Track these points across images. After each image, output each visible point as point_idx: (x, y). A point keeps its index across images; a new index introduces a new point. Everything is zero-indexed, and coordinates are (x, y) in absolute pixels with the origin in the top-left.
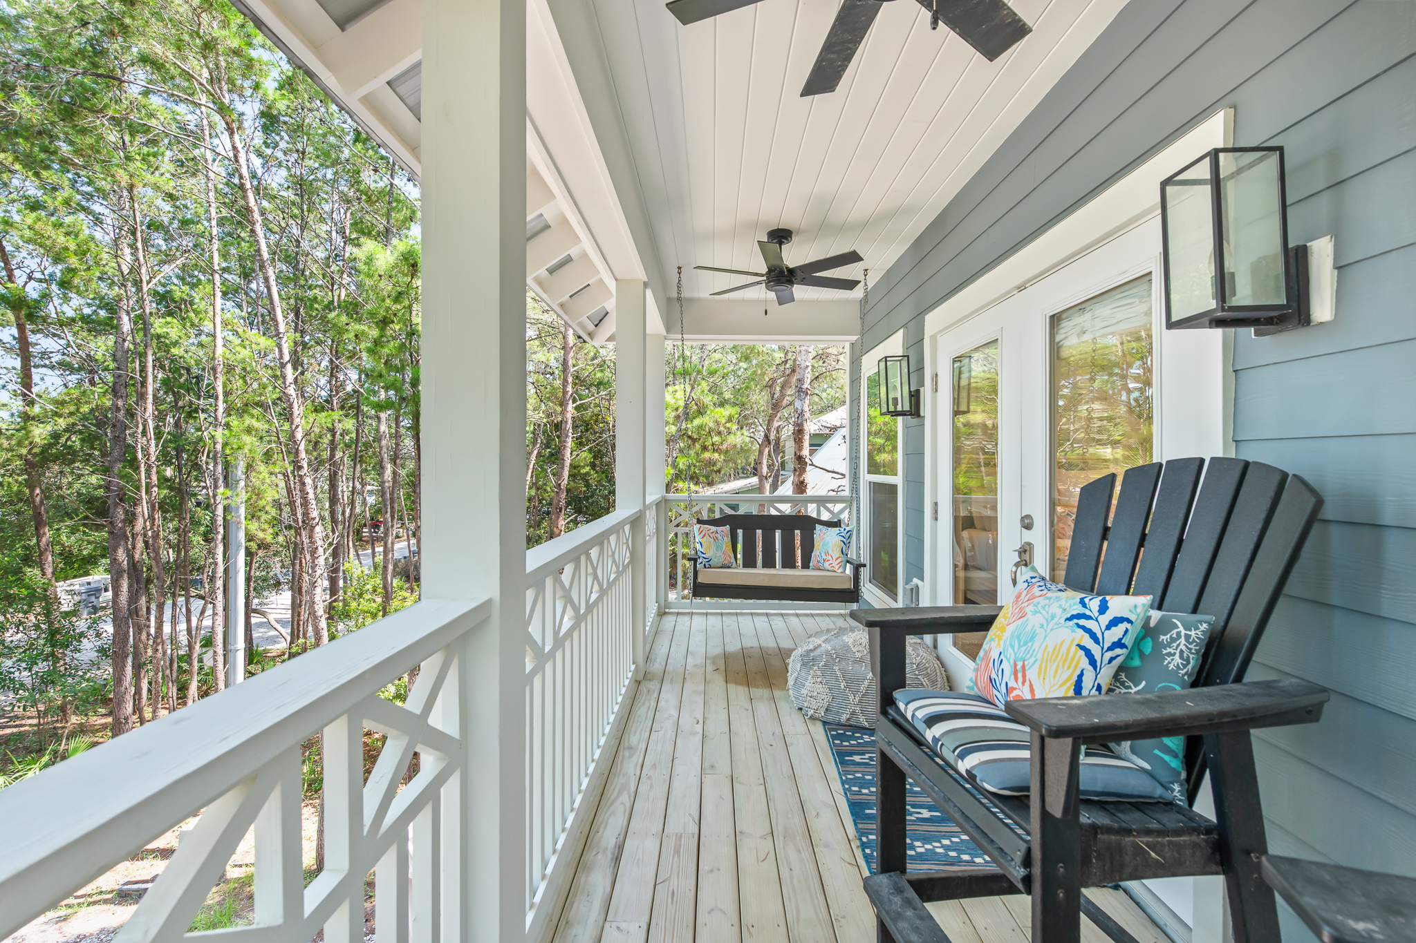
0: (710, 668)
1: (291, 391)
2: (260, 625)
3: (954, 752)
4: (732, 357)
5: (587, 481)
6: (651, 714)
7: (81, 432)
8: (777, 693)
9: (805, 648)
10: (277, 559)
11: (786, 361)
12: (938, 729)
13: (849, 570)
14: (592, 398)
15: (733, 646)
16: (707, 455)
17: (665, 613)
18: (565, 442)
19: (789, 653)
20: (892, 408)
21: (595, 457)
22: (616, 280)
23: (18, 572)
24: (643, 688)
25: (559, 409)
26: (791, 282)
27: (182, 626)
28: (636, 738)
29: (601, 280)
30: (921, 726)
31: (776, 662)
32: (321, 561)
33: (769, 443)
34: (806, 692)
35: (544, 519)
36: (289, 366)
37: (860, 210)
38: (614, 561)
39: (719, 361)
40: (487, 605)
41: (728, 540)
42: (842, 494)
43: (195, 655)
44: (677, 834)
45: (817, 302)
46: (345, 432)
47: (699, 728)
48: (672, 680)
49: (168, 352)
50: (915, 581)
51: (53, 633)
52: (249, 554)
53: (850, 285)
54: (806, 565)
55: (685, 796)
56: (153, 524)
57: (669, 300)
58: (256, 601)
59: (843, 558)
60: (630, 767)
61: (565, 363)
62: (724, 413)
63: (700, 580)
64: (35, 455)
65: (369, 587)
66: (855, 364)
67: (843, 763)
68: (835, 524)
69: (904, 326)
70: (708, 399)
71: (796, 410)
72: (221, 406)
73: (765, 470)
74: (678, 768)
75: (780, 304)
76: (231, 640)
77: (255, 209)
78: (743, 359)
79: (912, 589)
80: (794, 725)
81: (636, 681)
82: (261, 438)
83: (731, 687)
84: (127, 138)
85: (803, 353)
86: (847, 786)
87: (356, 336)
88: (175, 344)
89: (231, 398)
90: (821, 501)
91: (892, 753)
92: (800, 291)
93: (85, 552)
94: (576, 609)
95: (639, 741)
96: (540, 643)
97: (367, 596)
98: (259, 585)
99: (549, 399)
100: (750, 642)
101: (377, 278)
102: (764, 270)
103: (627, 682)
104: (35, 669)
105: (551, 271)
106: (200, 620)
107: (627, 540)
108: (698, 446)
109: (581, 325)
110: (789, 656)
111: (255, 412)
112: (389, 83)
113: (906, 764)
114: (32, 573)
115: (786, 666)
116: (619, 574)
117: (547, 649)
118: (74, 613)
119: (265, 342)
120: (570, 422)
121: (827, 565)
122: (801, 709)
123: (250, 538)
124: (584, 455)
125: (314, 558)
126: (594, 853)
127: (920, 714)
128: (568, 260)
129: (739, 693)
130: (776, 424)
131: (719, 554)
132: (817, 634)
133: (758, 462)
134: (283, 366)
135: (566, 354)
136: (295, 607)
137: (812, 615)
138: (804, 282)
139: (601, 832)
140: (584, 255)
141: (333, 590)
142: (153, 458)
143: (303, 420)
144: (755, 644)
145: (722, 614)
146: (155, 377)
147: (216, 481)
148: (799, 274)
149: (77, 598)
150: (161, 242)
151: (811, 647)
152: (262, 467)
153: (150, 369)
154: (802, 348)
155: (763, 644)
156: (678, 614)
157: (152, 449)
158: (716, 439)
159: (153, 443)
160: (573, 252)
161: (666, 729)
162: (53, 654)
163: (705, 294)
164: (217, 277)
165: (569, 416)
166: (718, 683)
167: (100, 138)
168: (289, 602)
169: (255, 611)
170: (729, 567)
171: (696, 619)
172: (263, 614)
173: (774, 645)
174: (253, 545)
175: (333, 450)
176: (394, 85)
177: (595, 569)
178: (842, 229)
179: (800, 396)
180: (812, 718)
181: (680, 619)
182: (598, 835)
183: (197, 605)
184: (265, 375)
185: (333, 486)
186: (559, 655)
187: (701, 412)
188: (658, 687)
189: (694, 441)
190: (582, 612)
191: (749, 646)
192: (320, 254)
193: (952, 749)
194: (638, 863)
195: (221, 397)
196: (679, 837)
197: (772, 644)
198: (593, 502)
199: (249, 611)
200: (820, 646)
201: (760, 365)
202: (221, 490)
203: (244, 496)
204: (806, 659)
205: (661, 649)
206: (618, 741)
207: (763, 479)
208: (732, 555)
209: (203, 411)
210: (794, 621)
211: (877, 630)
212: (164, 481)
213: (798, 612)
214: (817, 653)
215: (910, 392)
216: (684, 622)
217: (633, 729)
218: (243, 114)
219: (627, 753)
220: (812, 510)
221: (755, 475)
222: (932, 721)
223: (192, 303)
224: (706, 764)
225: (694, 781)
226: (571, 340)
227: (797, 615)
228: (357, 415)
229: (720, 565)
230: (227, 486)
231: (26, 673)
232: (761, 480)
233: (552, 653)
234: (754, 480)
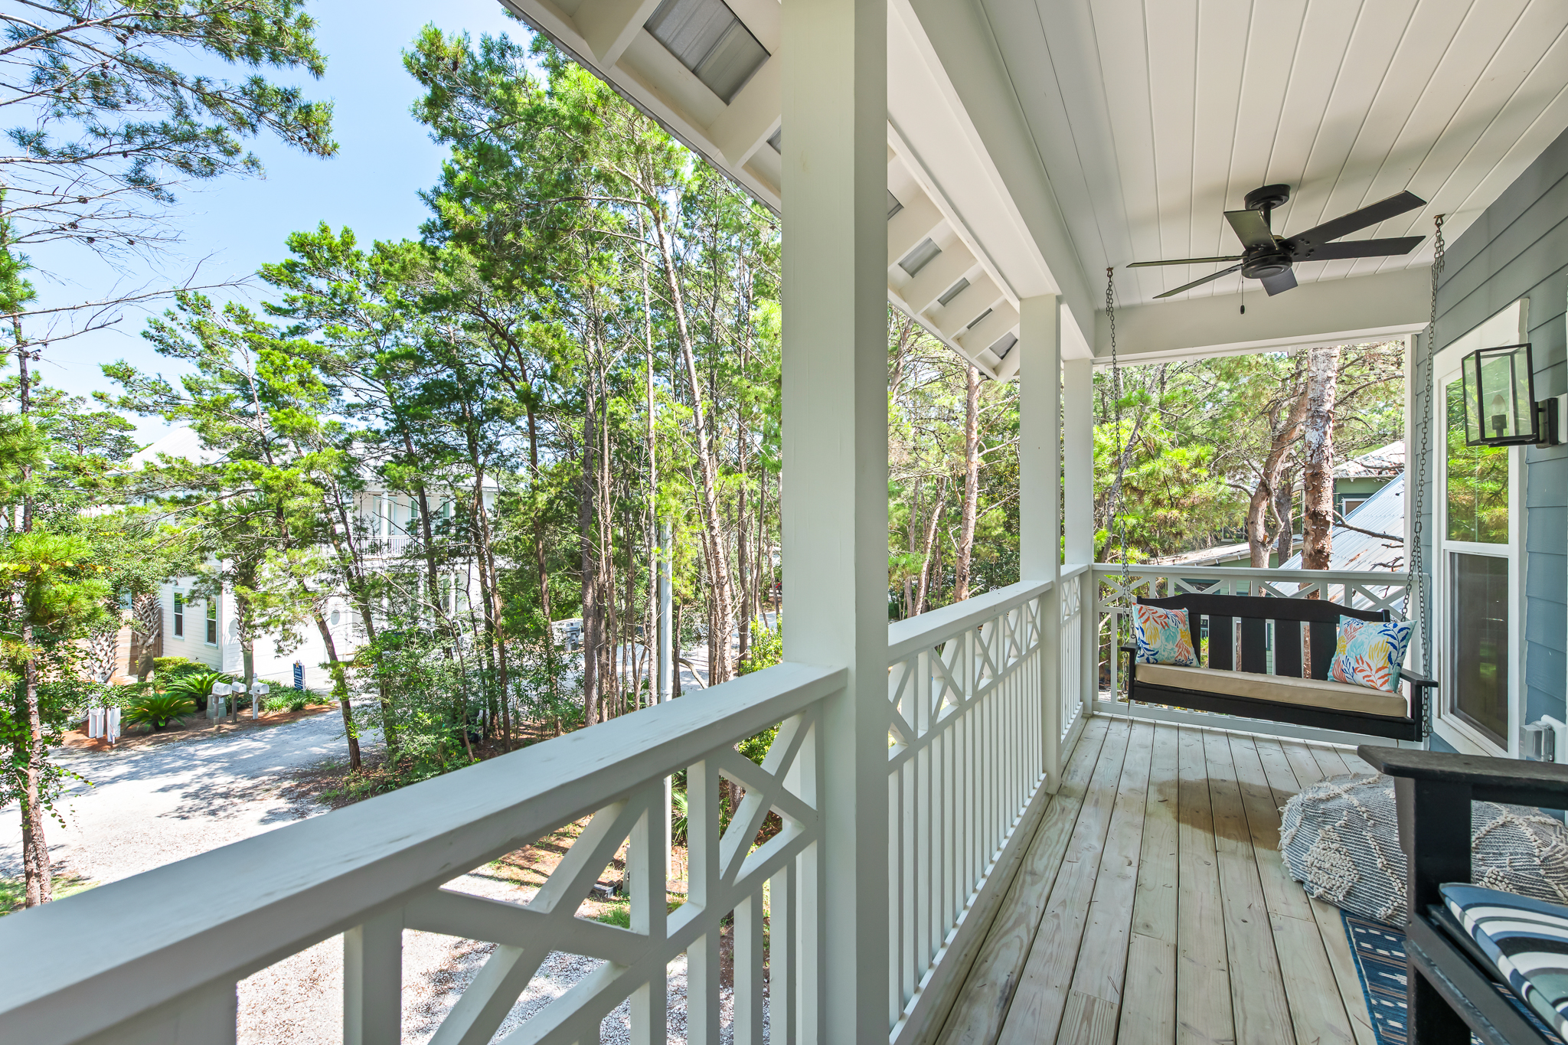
0: (1154, 796)
1: (705, 456)
2: (686, 674)
3: (1555, 1004)
4: (1206, 376)
5: (1000, 545)
6: (1064, 838)
7: (565, 498)
8: (1261, 852)
9: (1310, 795)
10: (699, 614)
11: (1299, 374)
12: (1525, 962)
13: (1406, 688)
14: (1002, 443)
15: (1194, 774)
16: (1161, 512)
17: (1093, 716)
18: (969, 498)
19: (1284, 798)
20: (1491, 434)
21: (1010, 516)
22: (1020, 299)
23: (530, 611)
24: (1057, 804)
25: (963, 459)
26: (1287, 261)
27: (630, 668)
28: (1043, 861)
29: (1006, 302)
30: (1492, 950)
31: (1263, 808)
32: (730, 618)
33: (1269, 494)
34: (1310, 859)
35: (949, 588)
36: (703, 432)
37: (1421, 125)
38: (1014, 642)
39: (1189, 383)
40: (842, 674)
41: (1184, 629)
42: (1398, 570)
43: (638, 695)
44: (1088, 997)
45: (1345, 280)
46: (752, 492)
47: (1132, 871)
48: (1097, 802)
49: (618, 427)
50: (1547, 720)
51: (550, 662)
52: (676, 608)
53: (1404, 245)
54: (1320, 671)
55: (1103, 952)
56: (609, 577)
57: (1097, 312)
58: (682, 652)
59: (1392, 670)
60: (1031, 895)
61: (968, 404)
62: (1187, 455)
63: (1139, 678)
64: (539, 517)
65: (771, 648)
66: (1423, 368)
67: (1374, 979)
68: (1383, 616)
69: (1525, 295)
70: (1162, 438)
71: (1309, 445)
72: (654, 474)
73: (1261, 532)
74: (1097, 915)
75: (1271, 294)
76: (662, 685)
77: (676, 288)
78: (1224, 377)
79: (1538, 734)
80: (1288, 904)
81: (1047, 794)
82: (684, 501)
83: (1186, 829)
84: (590, 247)
85: (1321, 359)
86: (1378, 1016)
87: (756, 398)
88: (623, 420)
89: (661, 465)
90: (1353, 581)
91: (1438, 978)
92: (1302, 270)
93: (570, 598)
94: (959, 694)
95: (1046, 868)
96: (911, 725)
97: (769, 657)
98: (685, 635)
99: (952, 449)
100: (1221, 772)
101: (772, 337)
102: (1240, 250)
103: (1033, 793)
104: (540, 690)
105: (944, 302)
106: (641, 664)
107: (1034, 618)
108: (1147, 500)
109: (983, 359)
110: (1284, 803)
111: (679, 477)
112: (770, 142)
113: (1459, 1001)
114: (538, 612)
115: (1280, 814)
116: (1021, 659)
117: (921, 734)
118: (562, 648)
119: (686, 411)
120: (975, 474)
121: (1359, 677)
122: (1301, 883)
123: (676, 593)
124: (994, 514)
125: (724, 616)
126: (980, 983)
127: (1490, 929)
128: (964, 285)
129: (1196, 840)
130: (1280, 466)
131: (1170, 646)
132: (1336, 778)
133: (1250, 521)
134: (698, 432)
135: (970, 395)
136: (712, 659)
137: (1336, 750)
138: (1312, 255)
139: (990, 960)
140: (984, 276)
141: (742, 647)
142: (609, 520)
143: (715, 481)
144: (1230, 776)
145: (1178, 728)
146: (610, 449)
147: (651, 539)
148: (1302, 247)
149: (565, 635)
150: (613, 332)
151: (1322, 795)
152: (684, 528)
153: (606, 443)
154: (1319, 352)
155: (1244, 778)
156: (1112, 719)
157: (608, 512)
158: (1175, 490)
159: (609, 506)
160: (969, 274)
161: (1083, 862)
162: (549, 680)
163: (1148, 298)
164: (650, 356)
165: (974, 467)
166: (1164, 821)
167: (571, 251)
168: (707, 655)
169: (683, 661)
170: (1186, 665)
171: (1138, 731)
172: (688, 664)
173: (1264, 783)
174: (679, 601)
175: (741, 510)
176: (775, 143)
177: (985, 650)
178: (1384, 162)
179: (1314, 423)
180: (1320, 899)
181: (1114, 726)
182: (986, 965)
183: (639, 649)
184: (686, 441)
185: (742, 546)
186: (936, 743)
187: (1153, 452)
188: (1077, 806)
189: (1141, 494)
190: (967, 698)
191: (1219, 777)
192: (729, 321)
193: (1552, 999)
194: (1033, 1013)
195: (654, 464)
196: (1091, 1001)
197: (1258, 781)
198: (1008, 571)
199: (676, 660)
200: (1338, 796)
201: (1254, 383)
202: (655, 548)
203: (671, 554)
204: (1310, 812)
205: (1085, 760)
206: (1018, 861)
207: (1257, 545)
208: (1192, 650)
209: (643, 477)
210: (1302, 754)
211: (1410, 783)
212: (618, 539)
213: (1308, 741)
214: (1330, 805)
215: (1534, 405)
216: (1119, 731)
217: (1039, 852)
218: (665, 203)
219: (1028, 879)
220: (1335, 593)
221: (1247, 539)
222: (1512, 945)
223: (634, 382)
224: (1138, 920)
225: (1118, 935)
226: (976, 378)
227: (1308, 747)
228: (762, 476)
229: (1172, 661)
230: (659, 544)
231: (534, 693)
232: (1253, 548)
233: (927, 741)
234: (1245, 547)
